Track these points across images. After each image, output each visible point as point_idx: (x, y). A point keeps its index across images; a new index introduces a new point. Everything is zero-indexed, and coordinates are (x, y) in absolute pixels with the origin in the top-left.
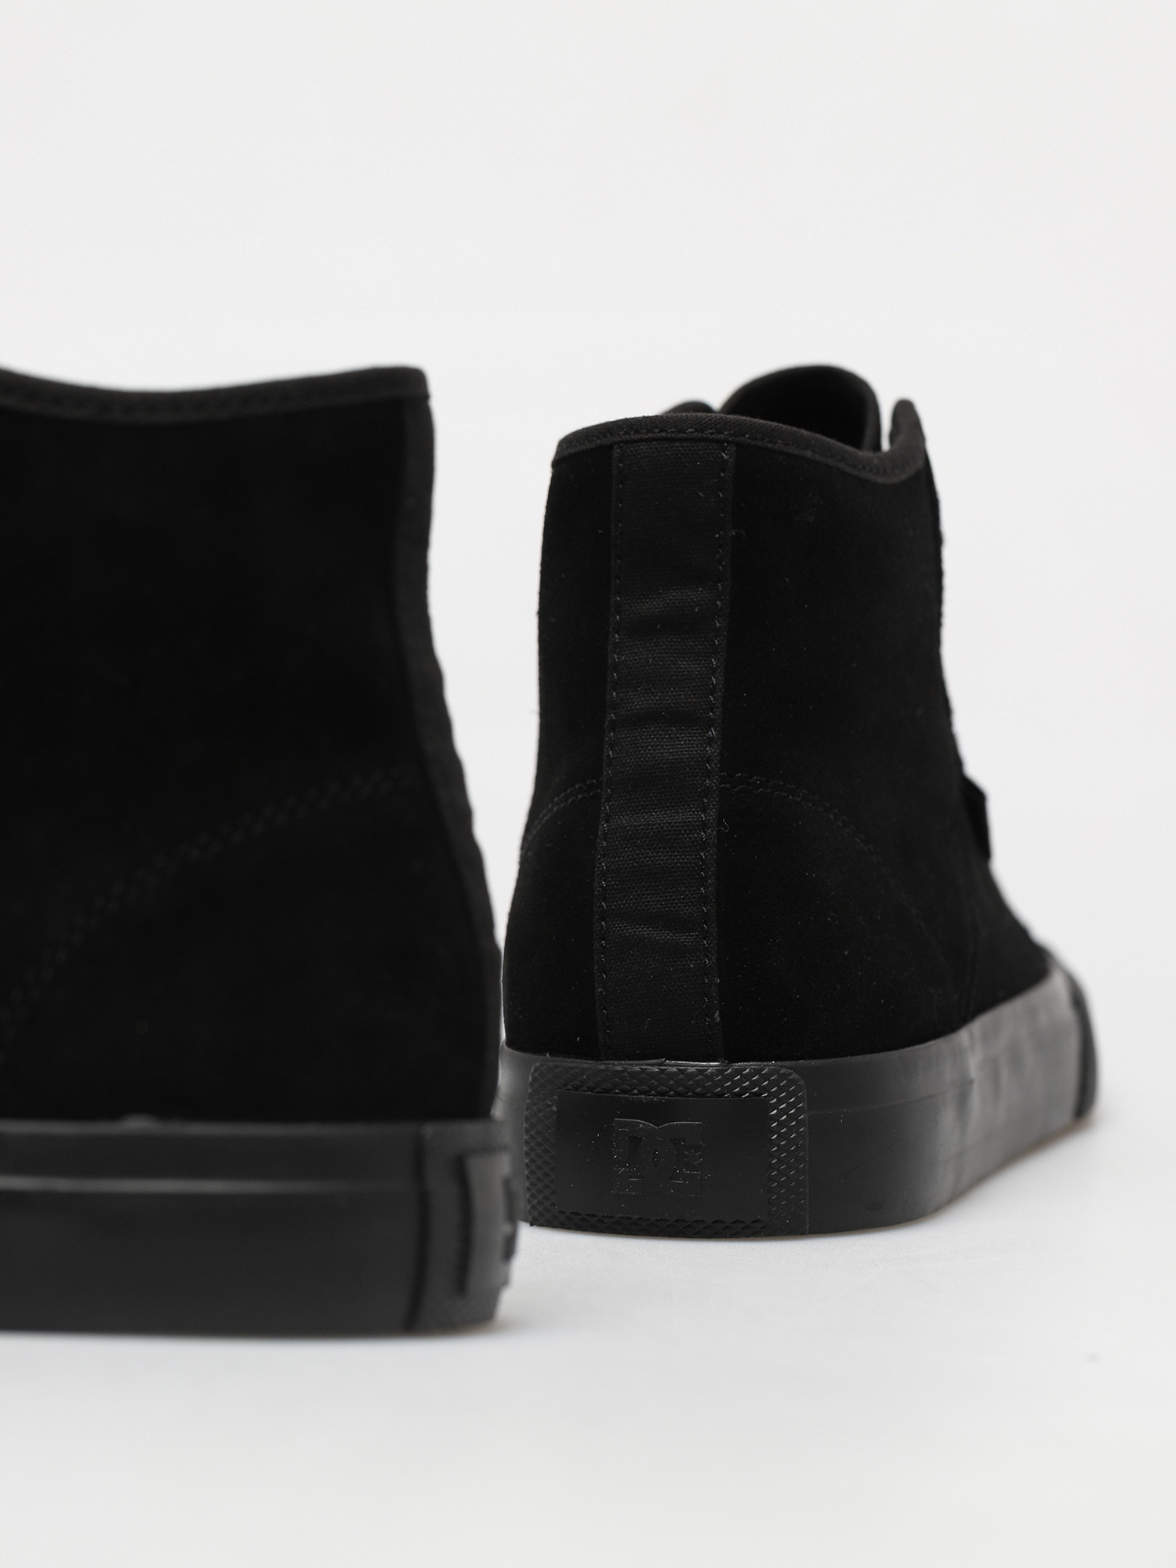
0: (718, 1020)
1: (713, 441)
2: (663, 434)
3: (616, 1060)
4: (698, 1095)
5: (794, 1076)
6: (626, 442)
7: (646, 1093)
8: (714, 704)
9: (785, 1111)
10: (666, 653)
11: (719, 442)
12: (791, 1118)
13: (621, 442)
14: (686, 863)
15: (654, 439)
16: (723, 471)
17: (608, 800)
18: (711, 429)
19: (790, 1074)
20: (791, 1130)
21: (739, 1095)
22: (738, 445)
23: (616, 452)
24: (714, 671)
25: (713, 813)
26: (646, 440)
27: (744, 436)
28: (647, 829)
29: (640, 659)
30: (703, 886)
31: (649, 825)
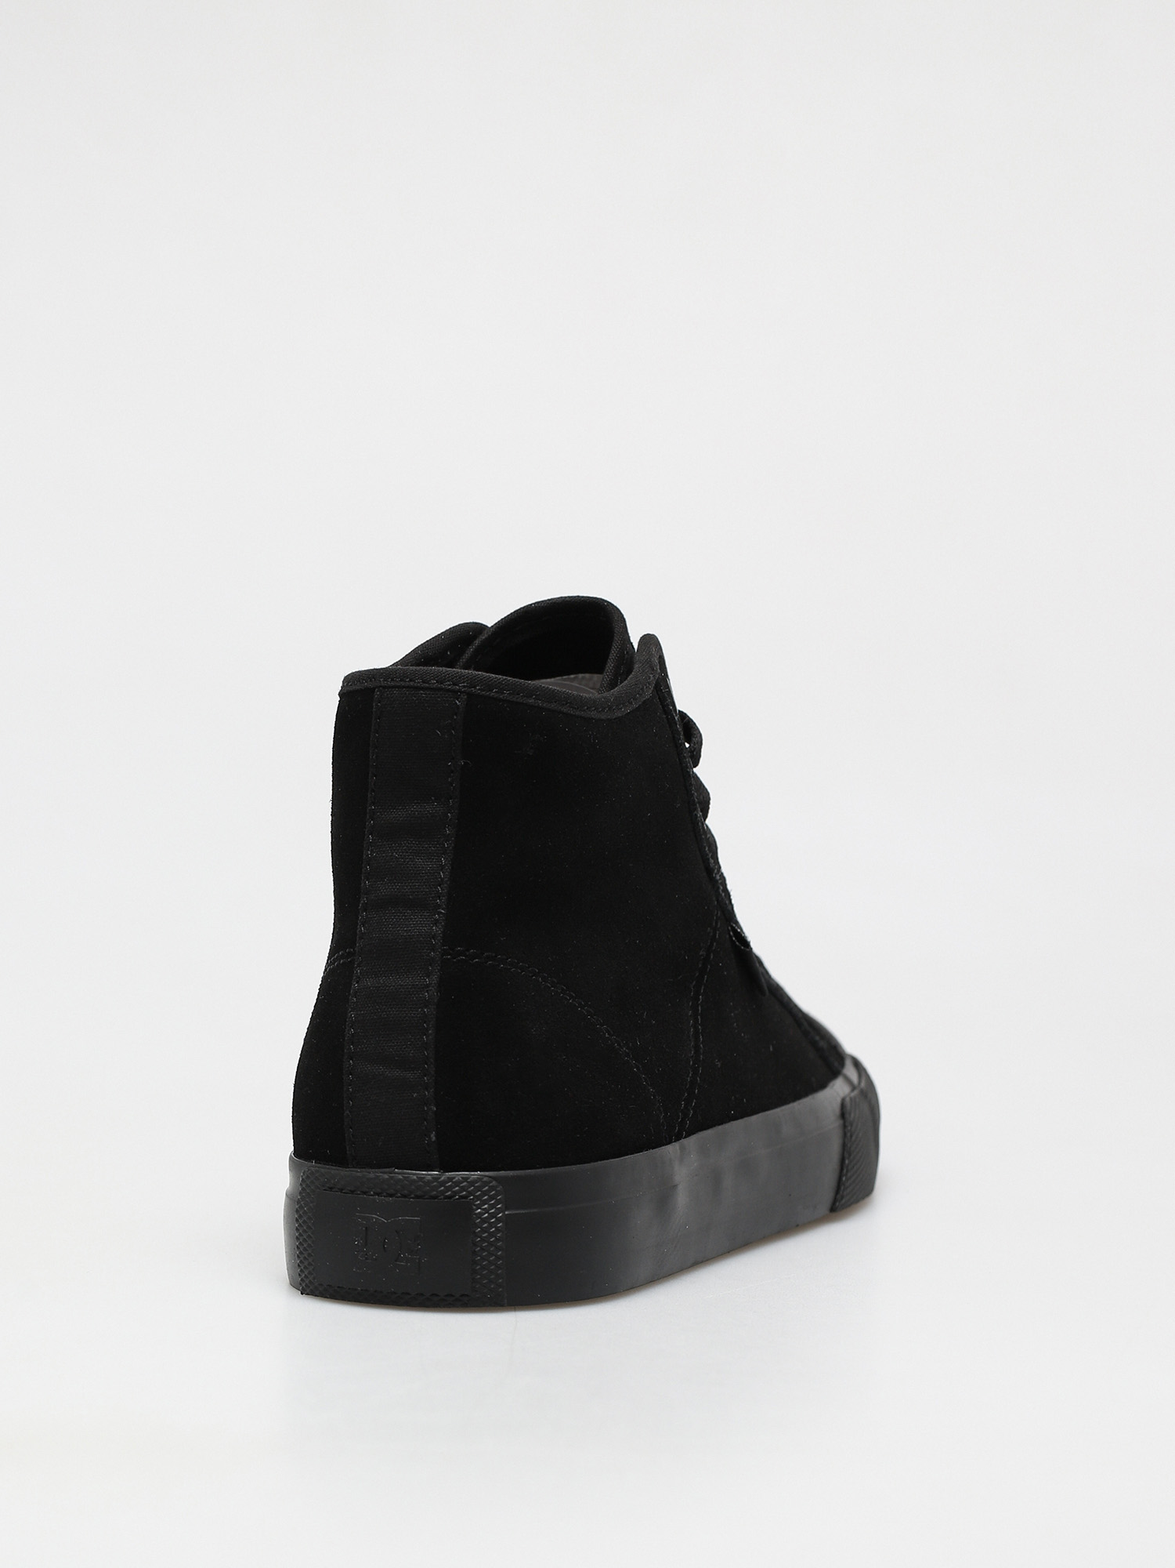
0: (434, 1139)
1: (449, 690)
2: (412, 683)
3: (360, 1168)
4: (417, 1197)
5: (494, 1183)
6: (384, 687)
7: (378, 1194)
8: (441, 893)
9: (486, 1211)
10: (407, 852)
11: (454, 692)
12: (492, 1216)
13: (381, 686)
14: (413, 1017)
15: (404, 687)
16: (456, 714)
17: (359, 966)
18: (449, 681)
19: (491, 1182)
20: (491, 1225)
21: (450, 1197)
22: (469, 695)
23: (377, 693)
24: (442, 867)
25: (435, 978)
26: (398, 687)
27: (475, 687)
28: (385, 990)
29: (387, 856)
30: (425, 1035)
31: (387, 986)
